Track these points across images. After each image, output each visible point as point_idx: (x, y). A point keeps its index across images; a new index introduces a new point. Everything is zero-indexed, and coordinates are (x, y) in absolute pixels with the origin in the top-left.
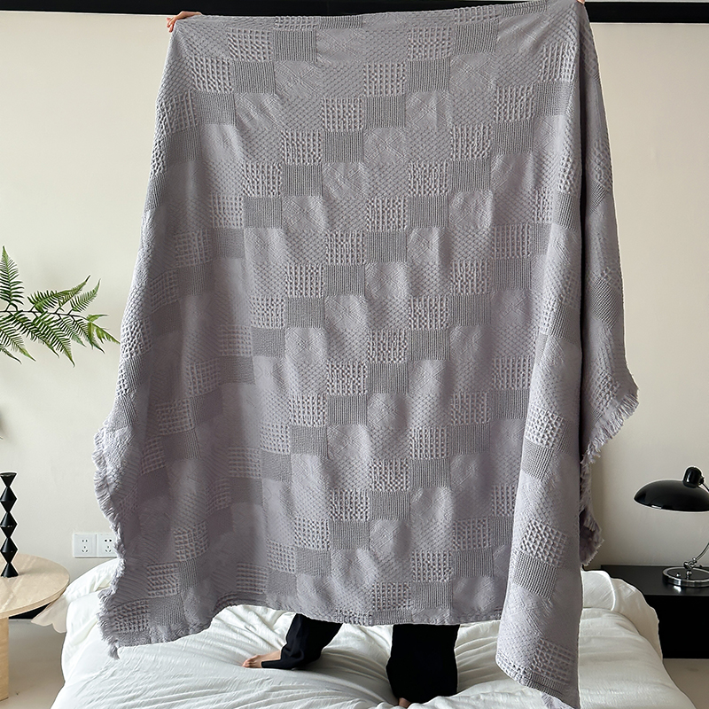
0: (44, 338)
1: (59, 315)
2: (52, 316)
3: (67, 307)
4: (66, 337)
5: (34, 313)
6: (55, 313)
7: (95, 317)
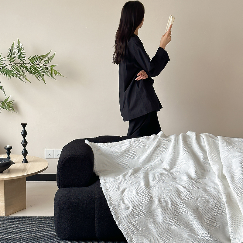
0: (34, 74)
1: (40, 65)
2: (37, 65)
3: (43, 62)
4: (42, 74)
5: (30, 64)
6: (38, 64)
7: (53, 66)
